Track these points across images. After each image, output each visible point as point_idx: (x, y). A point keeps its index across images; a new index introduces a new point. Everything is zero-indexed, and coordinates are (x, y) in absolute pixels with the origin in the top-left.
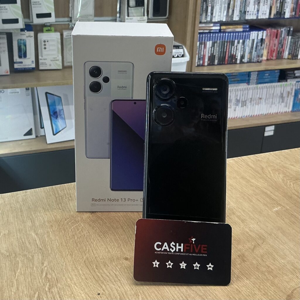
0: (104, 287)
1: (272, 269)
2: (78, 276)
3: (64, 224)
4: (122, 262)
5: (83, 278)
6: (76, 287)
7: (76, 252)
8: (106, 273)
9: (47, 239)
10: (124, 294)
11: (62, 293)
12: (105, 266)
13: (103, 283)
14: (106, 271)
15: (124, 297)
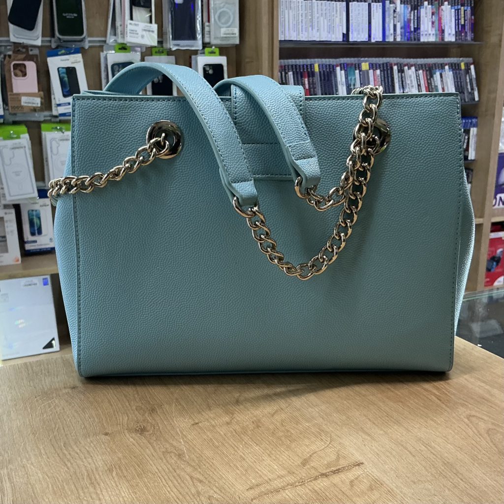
0: (69, 465)
1: (291, 433)
2: (38, 455)
3: (32, 402)
4: (100, 438)
5: (44, 457)
6: (32, 467)
7: (41, 430)
8: (76, 450)
9: (5, 419)
10: (94, 470)
11: (13, 474)
12: (76, 443)
13: (69, 460)
14: (76, 449)
15: (93, 474)
